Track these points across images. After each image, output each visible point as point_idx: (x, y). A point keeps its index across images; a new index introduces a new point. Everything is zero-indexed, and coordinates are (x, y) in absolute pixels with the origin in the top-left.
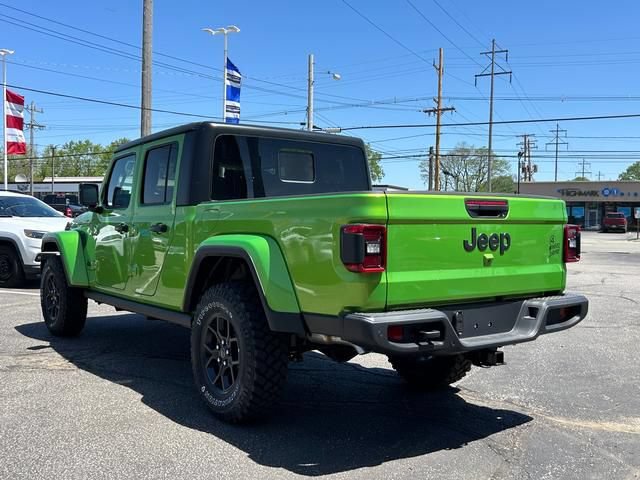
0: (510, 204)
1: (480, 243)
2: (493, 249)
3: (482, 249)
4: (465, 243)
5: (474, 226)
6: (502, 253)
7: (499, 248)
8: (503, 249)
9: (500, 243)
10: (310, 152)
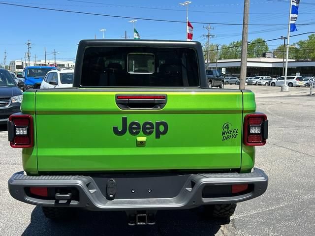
0: (169, 98)
1: (131, 129)
2: (146, 134)
3: (134, 133)
4: (115, 129)
6: (158, 136)
7: (154, 133)
8: (159, 134)
10: (152, 54)
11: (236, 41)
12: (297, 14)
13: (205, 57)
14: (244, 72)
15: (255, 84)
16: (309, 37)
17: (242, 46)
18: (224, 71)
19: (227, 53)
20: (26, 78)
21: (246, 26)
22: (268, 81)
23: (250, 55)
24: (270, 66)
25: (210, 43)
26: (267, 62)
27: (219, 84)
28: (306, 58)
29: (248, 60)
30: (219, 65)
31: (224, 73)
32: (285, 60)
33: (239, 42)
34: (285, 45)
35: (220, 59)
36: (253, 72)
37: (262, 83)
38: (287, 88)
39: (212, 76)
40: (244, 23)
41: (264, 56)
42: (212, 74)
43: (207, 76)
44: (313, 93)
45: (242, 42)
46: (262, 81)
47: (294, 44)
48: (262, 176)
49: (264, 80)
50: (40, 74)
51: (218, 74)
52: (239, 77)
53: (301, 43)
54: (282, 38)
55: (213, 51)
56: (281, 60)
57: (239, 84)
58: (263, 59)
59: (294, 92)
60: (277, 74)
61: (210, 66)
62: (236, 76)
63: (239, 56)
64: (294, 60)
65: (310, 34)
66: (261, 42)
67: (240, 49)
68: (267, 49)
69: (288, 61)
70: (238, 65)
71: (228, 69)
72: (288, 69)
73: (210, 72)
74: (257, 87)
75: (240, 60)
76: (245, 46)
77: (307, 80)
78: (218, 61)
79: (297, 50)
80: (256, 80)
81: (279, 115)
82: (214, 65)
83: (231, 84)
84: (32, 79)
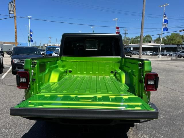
10: (97, 40)
11: (138, 36)
12: (167, 23)
13: (123, 43)
14: (141, 49)
15: (146, 55)
16: (171, 34)
17: (140, 38)
18: (132, 49)
19: (133, 41)
20: (47, 51)
21: (142, 29)
22: (151, 54)
23: (144, 42)
24: (153, 47)
25: (126, 37)
26: (151, 45)
27: (130, 54)
28: (169, 43)
29: (143, 44)
30: (130, 46)
31: (132, 50)
32: (160, 44)
33: (139, 36)
34: (160, 38)
35: (130, 44)
36: (145, 49)
37: (149, 54)
38: (161, 56)
39: (126, 51)
40: (141, 27)
41: (150, 42)
42: (127, 50)
43: (124, 51)
44: (173, 59)
45: (140, 36)
46: (149, 53)
47: (164, 37)
48: (154, 109)
49: (150, 53)
50: (52, 50)
51: (129, 50)
52: (139, 52)
53: (167, 37)
54: (158, 34)
55: (127, 40)
56: (158, 44)
57: (138, 54)
58: (149, 44)
59: (164, 58)
60: (156, 50)
61: (126, 46)
62: (138, 51)
63: (139, 42)
64: (164, 44)
65: (172, 33)
66: (149, 36)
67: (139, 39)
68: (151, 39)
69: (161, 45)
70: (139, 46)
71: (134, 48)
72: (161, 48)
73: (126, 49)
74: (147, 56)
75: (139, 44)
76: (142, 38)
77: (170, 53)
78: (130, 45)
79: (165, 40)
80: (146, 53)
81: (157, 69)
82: (128, 46)
83: (135, 55)
84: (49, 52)
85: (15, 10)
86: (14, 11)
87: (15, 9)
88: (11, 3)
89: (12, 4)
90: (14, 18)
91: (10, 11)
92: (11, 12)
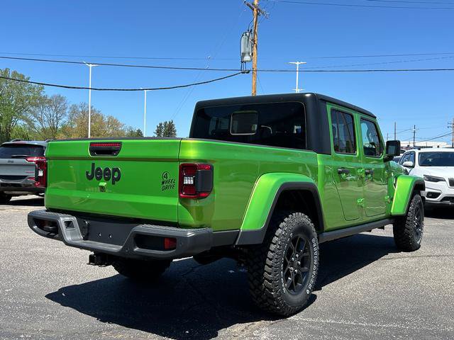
1: (96, 174)
3: (99, 179)
4: (87, 174)
5: (94, 162)
7: (111, 179)
8: (115, 180)
9: (112, 176)
85: (255, 51)
86: (252, 54)
87: (255, 48)
88: (248, 34)
89: (248, 37)
90: (251, 72)
91: (244, 54)
92: (247, 58)
